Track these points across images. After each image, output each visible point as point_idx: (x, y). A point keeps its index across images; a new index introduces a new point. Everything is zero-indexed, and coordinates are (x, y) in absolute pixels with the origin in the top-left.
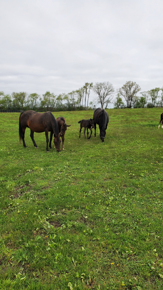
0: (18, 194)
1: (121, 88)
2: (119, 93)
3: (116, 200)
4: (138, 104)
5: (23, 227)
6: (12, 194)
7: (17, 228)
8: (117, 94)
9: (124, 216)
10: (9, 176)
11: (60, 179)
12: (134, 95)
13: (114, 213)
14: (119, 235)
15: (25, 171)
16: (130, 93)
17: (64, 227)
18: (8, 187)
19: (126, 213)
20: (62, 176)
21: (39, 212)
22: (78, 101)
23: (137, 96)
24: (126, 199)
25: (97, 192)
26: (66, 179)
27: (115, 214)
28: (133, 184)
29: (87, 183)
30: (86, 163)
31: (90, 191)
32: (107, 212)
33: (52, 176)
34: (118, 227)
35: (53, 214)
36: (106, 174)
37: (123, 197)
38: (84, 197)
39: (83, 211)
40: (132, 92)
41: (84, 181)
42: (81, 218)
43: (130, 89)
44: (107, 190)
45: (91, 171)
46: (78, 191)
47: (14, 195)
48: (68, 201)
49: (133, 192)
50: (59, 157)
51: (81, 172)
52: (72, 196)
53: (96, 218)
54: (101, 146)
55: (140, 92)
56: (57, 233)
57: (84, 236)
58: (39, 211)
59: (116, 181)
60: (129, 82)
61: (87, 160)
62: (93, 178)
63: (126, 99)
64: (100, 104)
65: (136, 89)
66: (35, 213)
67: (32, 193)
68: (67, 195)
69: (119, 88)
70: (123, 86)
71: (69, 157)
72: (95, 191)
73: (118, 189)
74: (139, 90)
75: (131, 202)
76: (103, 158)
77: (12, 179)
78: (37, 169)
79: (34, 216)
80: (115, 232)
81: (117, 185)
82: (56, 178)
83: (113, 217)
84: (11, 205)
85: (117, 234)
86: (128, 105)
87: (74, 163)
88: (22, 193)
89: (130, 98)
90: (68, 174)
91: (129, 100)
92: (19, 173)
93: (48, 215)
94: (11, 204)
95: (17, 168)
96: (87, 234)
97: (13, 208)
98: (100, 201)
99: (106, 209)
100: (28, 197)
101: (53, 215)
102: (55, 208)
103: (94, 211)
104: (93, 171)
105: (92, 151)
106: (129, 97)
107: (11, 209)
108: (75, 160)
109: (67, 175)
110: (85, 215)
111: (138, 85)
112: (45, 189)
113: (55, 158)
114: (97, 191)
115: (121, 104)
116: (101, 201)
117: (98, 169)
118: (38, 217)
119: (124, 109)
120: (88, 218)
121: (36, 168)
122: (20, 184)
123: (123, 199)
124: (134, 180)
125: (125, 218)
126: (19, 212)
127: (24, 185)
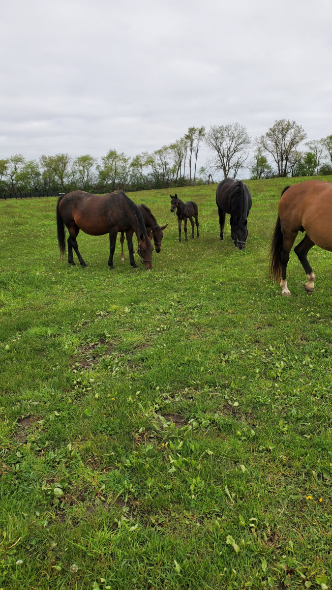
0: (88, 360)
1: (265, 135)
2: (260, 145)
3: (291, 368)
4: (301, 167)
5: (112, 426)
6: (77, 362)
7: (101, 429)
8: (255, 148)
9: (314, 399)
10: (64, 324)
11: (165, 329)
12: (293, 149)
13: (291, 394)
14: (311, 439)
15: (93, 315)
16: (283, 145)
17: (195, 424)
18: (66, 347)
19: (317, 395)
20: (169, 321)
21: (138, 395)
22: (175, 166)
23: (298, 151)
24: (311, 366)
25: (247, 352)
26: (179, 328)
27: (294, 396)
28: (320, 334)
29: (224, 336)
30: (214, 294)
31: (232, 352)
32: (277, 393)
33: (149, 323)
34: (306, 424)
35: (166, 399)
36: (260, 316)
37: (304, 363)
38: (223, 363)
39: (226, 392)
40: (288, 144)
41: (217, 332)
42: (225, 406)
43: (284, 136)
44: (268, 348)
45: (227, 311)
46: (208, 352)
47: (80, 362)
48: (191, 372)
49: (324, 350)
50: (155, 284)
51: (207, 312)
52: (197, 362)
53: (255, 405)
54: (237, 259)
55: (304, 141)
56: (182, 436)
57: (240, 442)
58: (138, 393)
59: (284, 329)
60: (280, 121)
61: (214, 289)
62: (235, 324)
63: (277, 159)
64: (222, 171)
65: (295, 136)
66: (130, 398)
67: (116, 358)
68: (188, 360)
69: (260, 136)
70: (268, 131)
71: (176, 283)
72: (242, 351)
73: (290, 347)
74: (302, 138)
75: (324, 372)
76: (248, 283)
77: (70, 330)
78: (116, 310)
79: (131, 405)
80: (302, 433)
81: (286, 338)
82: (158, 327)
83: (291, 403)
84: (79, 383)
85: (306, 437)
86: (281, 172)
87: (188, 296)
88: (94, 358)
89: (284, 155)
90: (180, 318)
91: (282, 160)
92: (83, 320)
93: (156, 400)
94: (78, 380)
95: (77, 310)
96: (245, 438)
97: (83, 389)
98: (257, 371)
99: (273, 387)
100: (109, 367)
101: (167, 402)
102: (168, 387)
103: (248, 391)
104: (231, 311)
105: (220, 269)
106: (281, 153)
107: (80, 390)
108: (189, 289)
109: (178, 320)
110: (232, 400)
111: (300, 127)
112: (140, 350)
113: (148, 286)
114: (247, 350)
115: (266, 170)
116: (259, 372)
117: (239, 305)
118: (137, 406)
119: (272, 179)
120: (238, 406)
121: (114, 307)
122: (89, 340)
123: (305, 365)
124: (321, 326)
125: (317, 404)
126: (97, 396)
127: (97, 343)
